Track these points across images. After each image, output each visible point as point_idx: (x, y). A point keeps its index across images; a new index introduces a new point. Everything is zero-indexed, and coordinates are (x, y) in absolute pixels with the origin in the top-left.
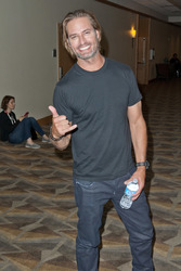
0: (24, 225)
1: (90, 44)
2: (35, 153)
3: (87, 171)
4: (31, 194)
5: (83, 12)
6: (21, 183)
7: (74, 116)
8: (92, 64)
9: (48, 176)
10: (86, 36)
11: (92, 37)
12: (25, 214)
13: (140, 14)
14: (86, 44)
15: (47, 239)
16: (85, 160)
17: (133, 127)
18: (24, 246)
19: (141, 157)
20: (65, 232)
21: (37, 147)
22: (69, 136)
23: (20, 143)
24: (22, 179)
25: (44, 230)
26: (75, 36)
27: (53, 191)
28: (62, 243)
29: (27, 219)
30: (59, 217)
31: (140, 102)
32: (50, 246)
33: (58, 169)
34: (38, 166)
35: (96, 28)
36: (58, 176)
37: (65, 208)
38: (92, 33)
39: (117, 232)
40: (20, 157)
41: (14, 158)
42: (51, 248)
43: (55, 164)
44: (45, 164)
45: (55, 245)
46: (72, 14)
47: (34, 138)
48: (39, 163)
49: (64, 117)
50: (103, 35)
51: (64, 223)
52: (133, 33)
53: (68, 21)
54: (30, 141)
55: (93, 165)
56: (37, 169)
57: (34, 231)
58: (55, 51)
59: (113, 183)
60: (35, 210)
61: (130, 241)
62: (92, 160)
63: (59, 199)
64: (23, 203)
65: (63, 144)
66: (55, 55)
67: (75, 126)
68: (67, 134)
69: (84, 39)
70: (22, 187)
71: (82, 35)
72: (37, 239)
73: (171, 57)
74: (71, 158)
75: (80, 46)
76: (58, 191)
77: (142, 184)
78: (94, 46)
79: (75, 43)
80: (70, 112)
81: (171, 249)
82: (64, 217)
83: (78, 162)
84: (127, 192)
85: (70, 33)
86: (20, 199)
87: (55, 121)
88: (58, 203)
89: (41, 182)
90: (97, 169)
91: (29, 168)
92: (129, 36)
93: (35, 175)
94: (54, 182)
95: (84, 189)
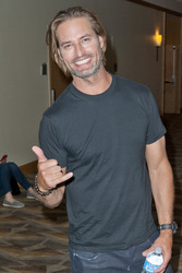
1: (90, 56)
2: (16, 215)
3: (89, 237)
5: (80, 10)
7: (69, 159)
8: (93, 84)
9: (35, 247)
10: (85, 45)
11: (94, 46)
13: (168, 11)
14: (86, 55)
16: (85, 223)
17: (153, 174)
19: (165, 216)
21: (20, 206)
22: (63, 188)
26: (68, 45)
27: (43, 269)
31: (163, 138)
33: (49, 237)
34: (21, 233)
35: (99, 33)
36: (50, 247)
38: (94, 40)
43: (46, 230)
44: (31, 230)
46: (64, 13)
47: (16, 193)
48: (23, 229)
49: (54, 162)
50: (108, 43)
52: (158, 38)
53: (59, 22)
54: (9, 196)
55: (98, 229)
56: (19, 238)
58: (45, 67)
59: (127, 254)
62: (97, 222)
65: (54, 200)
66: (45, 73)
67: (71, 175)
68: (59, 186)
69: (82, 48)
71: (79, 42)
74: (67, 220)
75: (77, 58)
76: (50, 269)
77: (168, 255)
78: (97, 59)
79: (68, 54)
80: (64, 154)
83: (76, 225)
84: (146, 267)
85: (62, 40)
87: (41, 167)
90: (103, 234)
91: (8, 236)
92: (152, 43)
93: (17, 246)
94: (44, 256)
95: (85, 265)
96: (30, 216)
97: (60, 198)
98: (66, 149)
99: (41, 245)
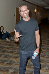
0: (4, 62)
1: (26, 14)
2: (8, 42)
4: (7, 53)
6: (4, 50)
10: (26, 11)
12: (5, 59)
14: (25, 13)
15: (11, 66)
16: (23, 45)
18: (4, 68)
19: (38, 45)
20: (16, 64)
21: (9, 40)
22: (19, 38)
23: (4, 39)
24: (4, 49)
25: (10, 64)
27: (13, 53)
28: (15, 67)
29: (5, 60)
30: (14, 60)
32: (11, 68)
33: (14, 47)
34: (9, 46)
35: (28, 9)
37: (16, 58)
38: (27, 11)
39: (30, 65)
40: (4, 43)
41: (2, 43)
42: (11, 69)
44: (11, 45)
45: (13, 68)
47: (8, 38)
51: (15, 62)
55: (25, 47)
57: (7, 64)
58: (15, 15)
59: (30, 52)
60: (8, 58)
61: (34, 68)
62: (25, 45)
63: (14, 55)
64: (5, 56)
69: (25, 12)
70: (4, 51)
71: (24, 11)
72: (8, 66)
73: (45, 18)
75: (24, 14)
76: (14, 53)
77: (38, 53)
80: (20, 32)
81: (44, 71)
82: (16, 60)
83: (21, 46)
84: (34, 55)
86: (4, 55)
88: (14, 56)
89: (10, 50)
91: (6, 46)
93: (8, 48)
94: (13, 50)
95: (22, 53)
96: (11, 42)
97: (18, 40)
98: (20, 31)
99: (13, 48)
